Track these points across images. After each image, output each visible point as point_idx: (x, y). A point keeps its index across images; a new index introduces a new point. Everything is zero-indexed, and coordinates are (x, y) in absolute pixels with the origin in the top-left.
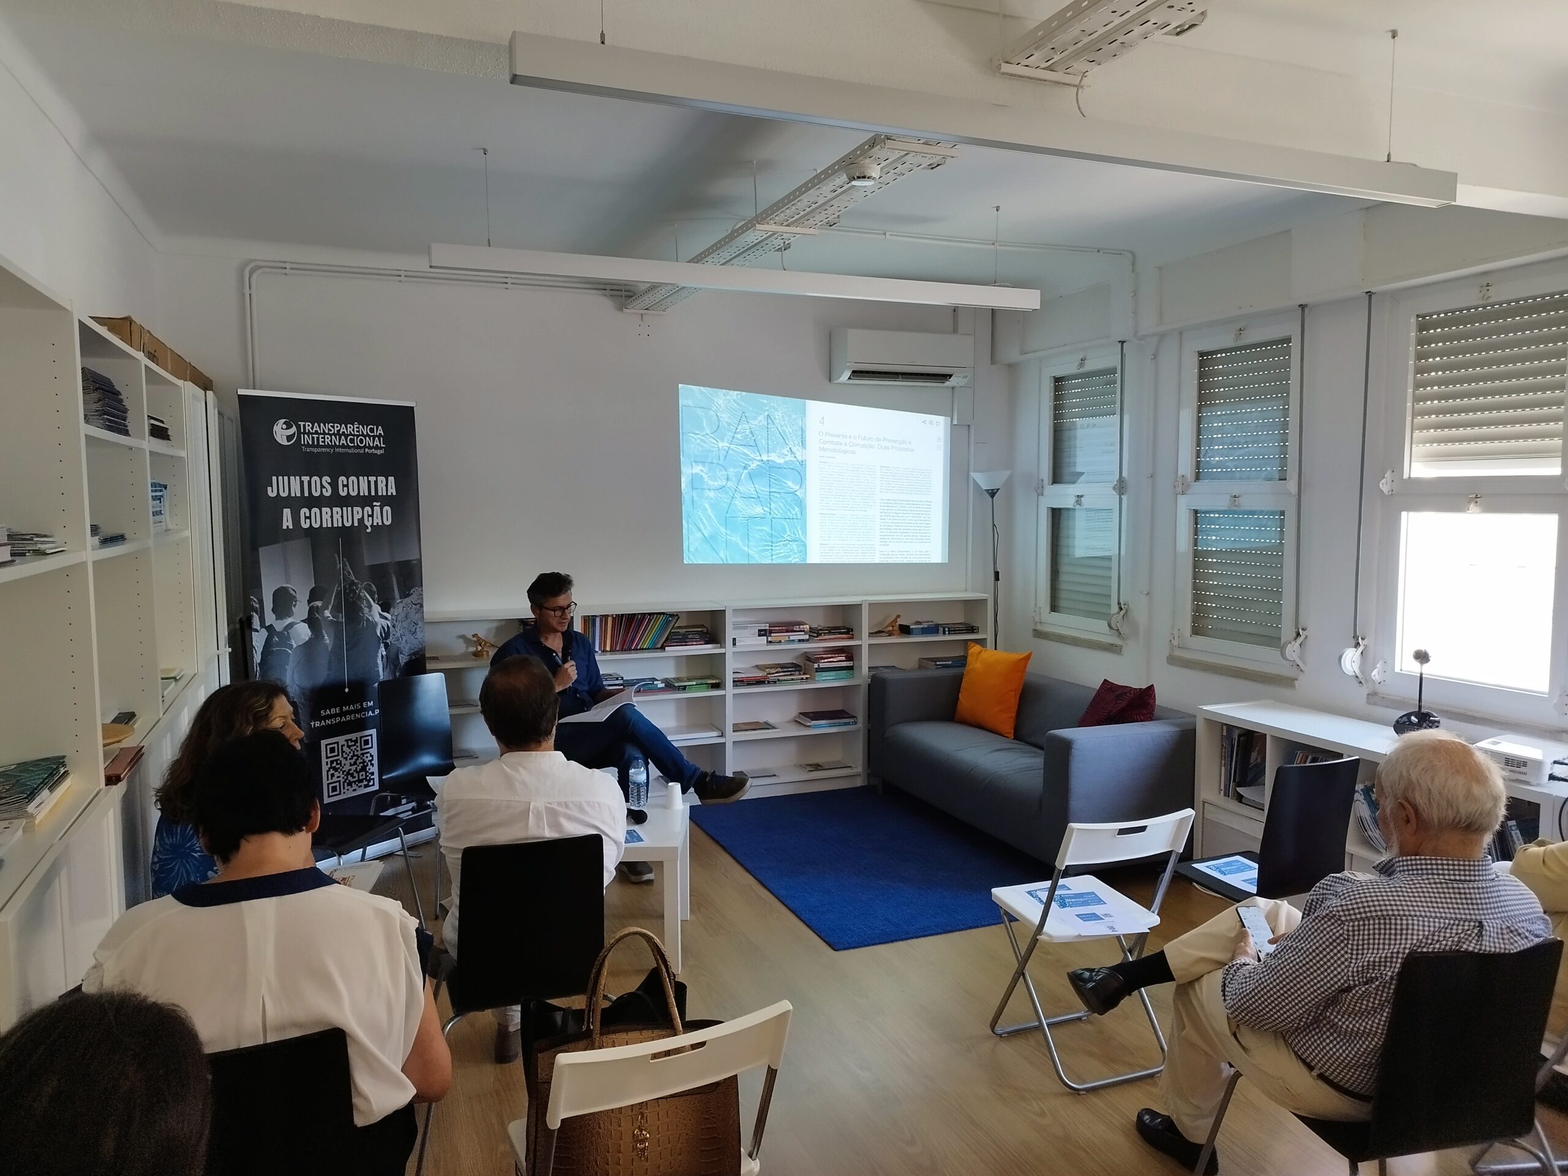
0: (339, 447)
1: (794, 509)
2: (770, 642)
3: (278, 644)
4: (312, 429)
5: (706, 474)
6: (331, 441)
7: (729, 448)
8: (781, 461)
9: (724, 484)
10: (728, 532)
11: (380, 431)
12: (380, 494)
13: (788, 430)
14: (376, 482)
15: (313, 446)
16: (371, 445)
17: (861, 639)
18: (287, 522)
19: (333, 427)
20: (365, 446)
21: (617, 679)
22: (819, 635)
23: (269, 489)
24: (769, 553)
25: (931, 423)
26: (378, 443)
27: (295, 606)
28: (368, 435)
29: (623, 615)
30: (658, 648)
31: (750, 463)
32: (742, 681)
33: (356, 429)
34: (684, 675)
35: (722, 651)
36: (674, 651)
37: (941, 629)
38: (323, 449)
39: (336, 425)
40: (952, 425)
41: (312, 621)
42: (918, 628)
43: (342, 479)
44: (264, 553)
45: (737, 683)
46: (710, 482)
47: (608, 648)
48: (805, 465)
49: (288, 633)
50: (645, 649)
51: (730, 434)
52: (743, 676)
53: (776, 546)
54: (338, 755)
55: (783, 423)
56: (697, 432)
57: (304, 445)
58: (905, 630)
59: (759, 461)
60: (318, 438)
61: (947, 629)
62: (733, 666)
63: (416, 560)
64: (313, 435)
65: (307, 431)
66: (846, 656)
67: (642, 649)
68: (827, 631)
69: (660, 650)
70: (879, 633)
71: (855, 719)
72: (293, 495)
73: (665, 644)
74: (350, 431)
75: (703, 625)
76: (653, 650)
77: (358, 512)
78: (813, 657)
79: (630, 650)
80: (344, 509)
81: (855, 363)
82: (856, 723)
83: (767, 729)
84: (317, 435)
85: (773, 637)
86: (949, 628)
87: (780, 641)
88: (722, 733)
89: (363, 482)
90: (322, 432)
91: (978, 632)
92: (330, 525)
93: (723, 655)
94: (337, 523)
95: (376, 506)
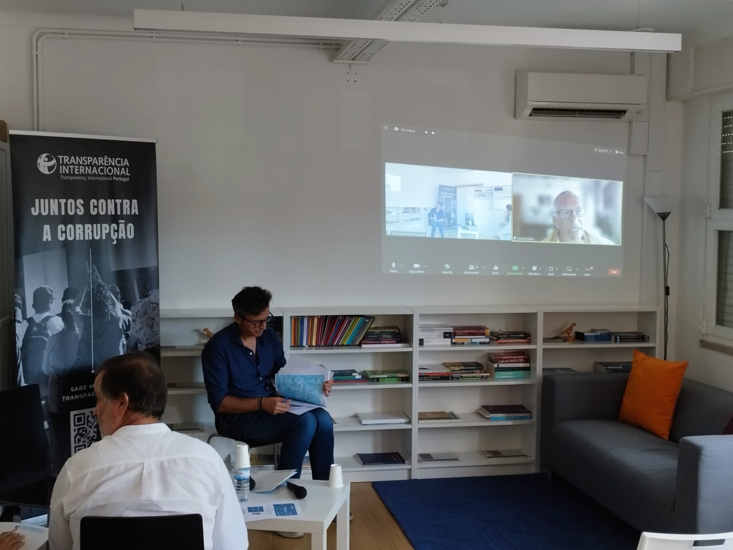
0: (91, 175)
2: (455, 343)
3: (36, 333)
4: (69, 161)
6: (85, 171)
11: (126, 162)
12: (125, 213)
14: (122, 204)
15: (70, 174)
16: (118, 174)
17: (535, 343)
18: (47, 236)
19: (87, 159)
20: (113, 175)
22: (499, 338)
23: (33, 209)
26: (124, 172)
27: (51, 303)
28: (116, 166)
29: (327, 316)
30: (355, 346)
32: (428, 376)
33: (105, 161)
34: (379, 368)
35: (409, 349)
36: (368, 348)
37: (613, 337)
38: (78, 178)
39: (89, 158)
40: (629, 156)
41: (65, 315)
42: (592, 336)
43: (93, 202)
44: (27, 259)
45: (423, 378)
47: (314, 344)
49: (46, 325)
50: (345, 345)
52: (430, 372)
54: (84, 424)
57: (62, 174)
58: (580, 337)
60: (74, 169)
61: (618, 337)
62: (418, 363)
63: (154, 267)
64: (70, 166)
65: (65, 163)
66: (524, 358)
67: (342, 345)
68: (506, 336)
69: (357, 347)
70: (555, 339)
71: (530, 414)
72: (52, 214)
73: (362, 342)
74: (101, 163)
75: (397, 327)
76: (352, 347)
77: (106, 228)
78: (494, 358)
79: (332, 346)
80: (95, 225)
81: (535, 101)
82: (531, 417)
83: (451, 418)
84: (73, 166)
85: (458, 339)
86: (620, 337)
87: (463, 343)
88: (410, 421)
89: (111, 203)
90: (77, 163)
91: (648, 341)
92: (82, 238)
93: (411, 353)
94: (88, 237)
95: (121, 223)
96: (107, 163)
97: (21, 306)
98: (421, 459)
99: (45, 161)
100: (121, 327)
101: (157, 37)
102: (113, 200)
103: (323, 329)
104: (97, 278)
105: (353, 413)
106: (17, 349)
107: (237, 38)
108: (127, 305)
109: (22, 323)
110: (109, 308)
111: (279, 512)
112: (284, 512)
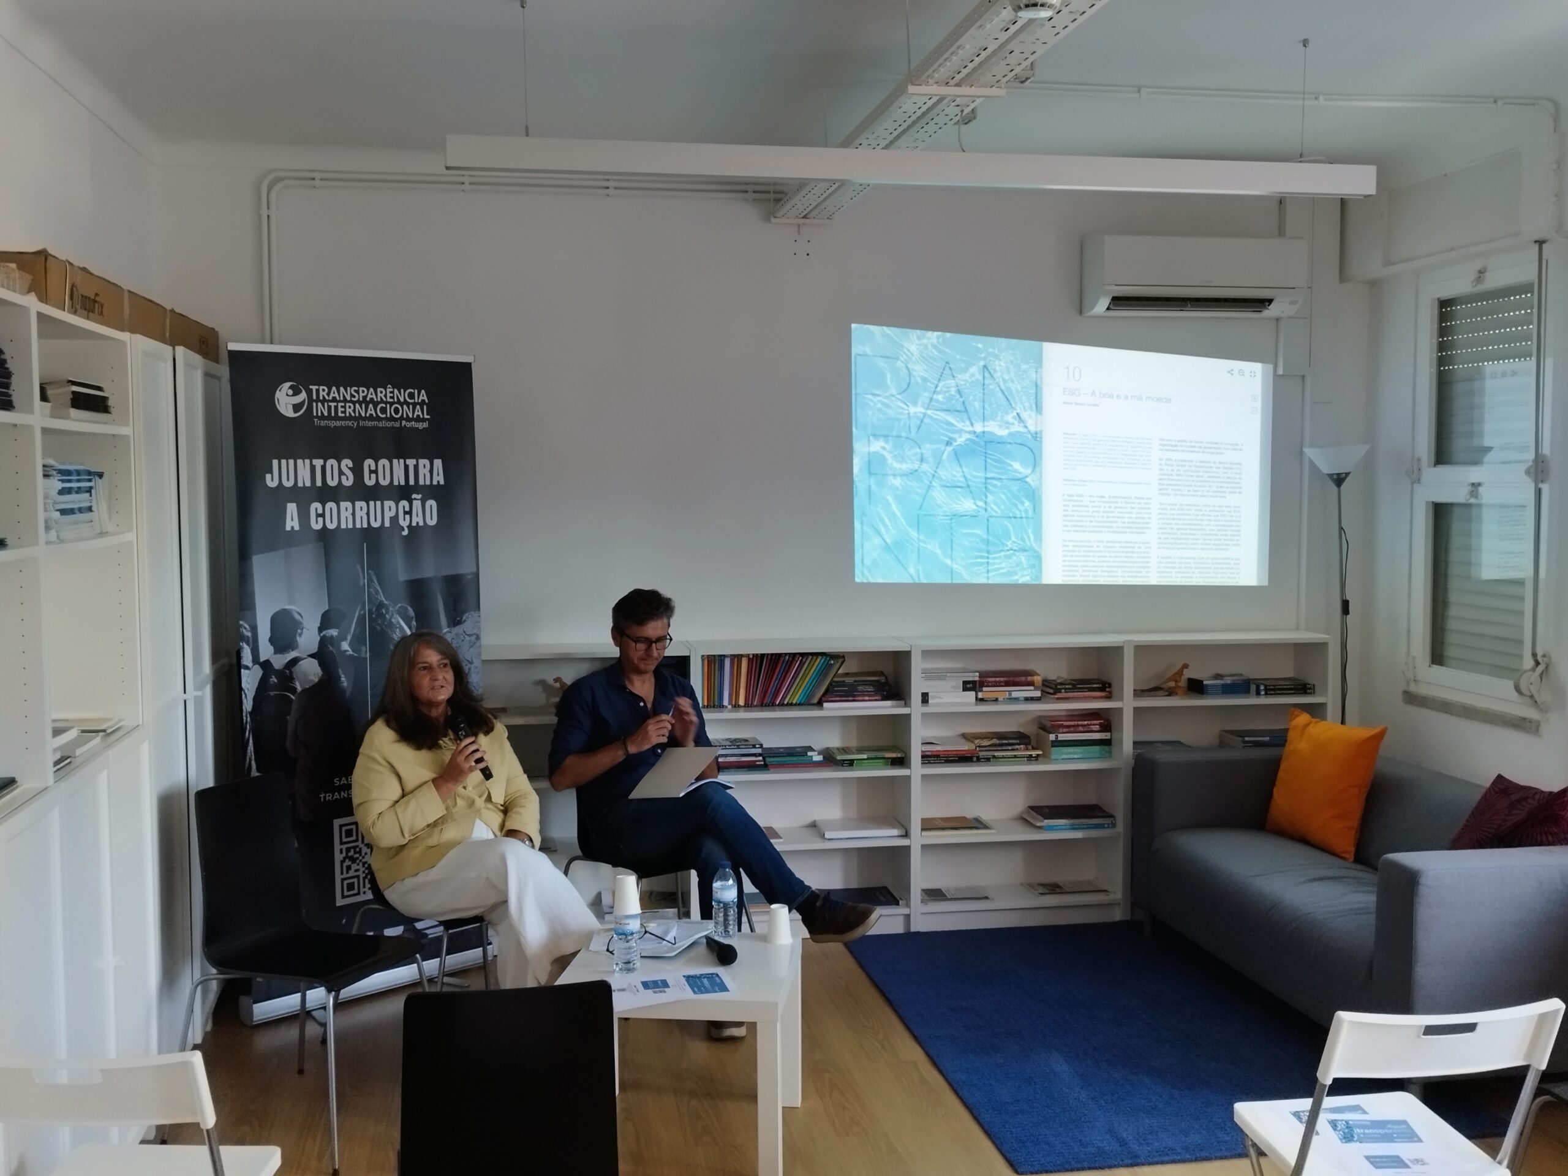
0: (365, 419)
2: (982, 700)
4: (328, 394)
5: (890, 452)
6: (354, 411)
7: (925, 415)
8: (1002, 433)
9: (916, 467)
10: (922, 537)
11: (424, 396)
12: (421, 482)
13: (1015, 386)
14: (416, 467)
15: (329, 417)
16: (411, 416)
17: (1121, 699)
18: (292, 522)
19: (357, 392)
20: (402, 418)
21: (754, 746)
22: (1057, 691)
23: (268, 476)
24: (982, 569)
25: (1241, 373)
26: (420, 413)
27: (300, 635)
28: (405, 402)
29: (763, 655)
30: (813, 704)
31: (956, 436)
32: (937, 756)
33: (389, 395)
34: (853, 743)
35: (904, 711)
36: (834, 708)
37: (1253, 687)
38: (343, 422)
39: (361, 389)
40: (1275, 376)
42: (1217, 685)
43: (369, 463)
44: (259, 563)
45: (928, 759)
46: (896, 465)
47: (742, 702)
48: (1041, 438)
49: (291, 672)
50: (795, 705)
51: (926, 394)
52: (939, 748)
53: (995, 558)
54: (357, 840)
55: (1006, 377)
56: (877, 392)
57: (317, 417)
58: (1196, 687)
59: (970, 432)
60: (336, 408)
61: (1262, 687)
62: (920, 734)
63: (471, 574)
64: (330, 404)
65: (321, 398)
66: (1100, 725)
67: (790, 705)
68: (1070, 686)
69: (815, 707)
70: (1154, 691)
71: (1112, 819)
72: (300, 484)
73: (823, 699)
74: (381, 398)
75: (882, 672)
76: (807, 707)
77: (390, 507)
78: (1048, 724)
79: (773, 705)
80: (372, 503)
81: (1116, 285)
82: (1114, 825)
83: (976, 828)
84: (335, 404)
85: (987, 692)
86: (1265, 686)
87: (996, 700)
88: (906, 832)
89: (398, 465)
90: (342, 399)
91: (1314, 693)
92: (350, 526)
93: (908, 717)
94: (361, 523)
95: (415, 499)
96: (391, 397)
97: (251, 640)
98: (926, 897)
99: (287, 395)
101: (471, 184)
102: (402, 461)
103: (756, 677)
104: (377, 592)
105: (809, 820)
106: (244, 714)
107: (606, 184)
109: (252, 670)
111: (697, 988)
112: (705, 987)
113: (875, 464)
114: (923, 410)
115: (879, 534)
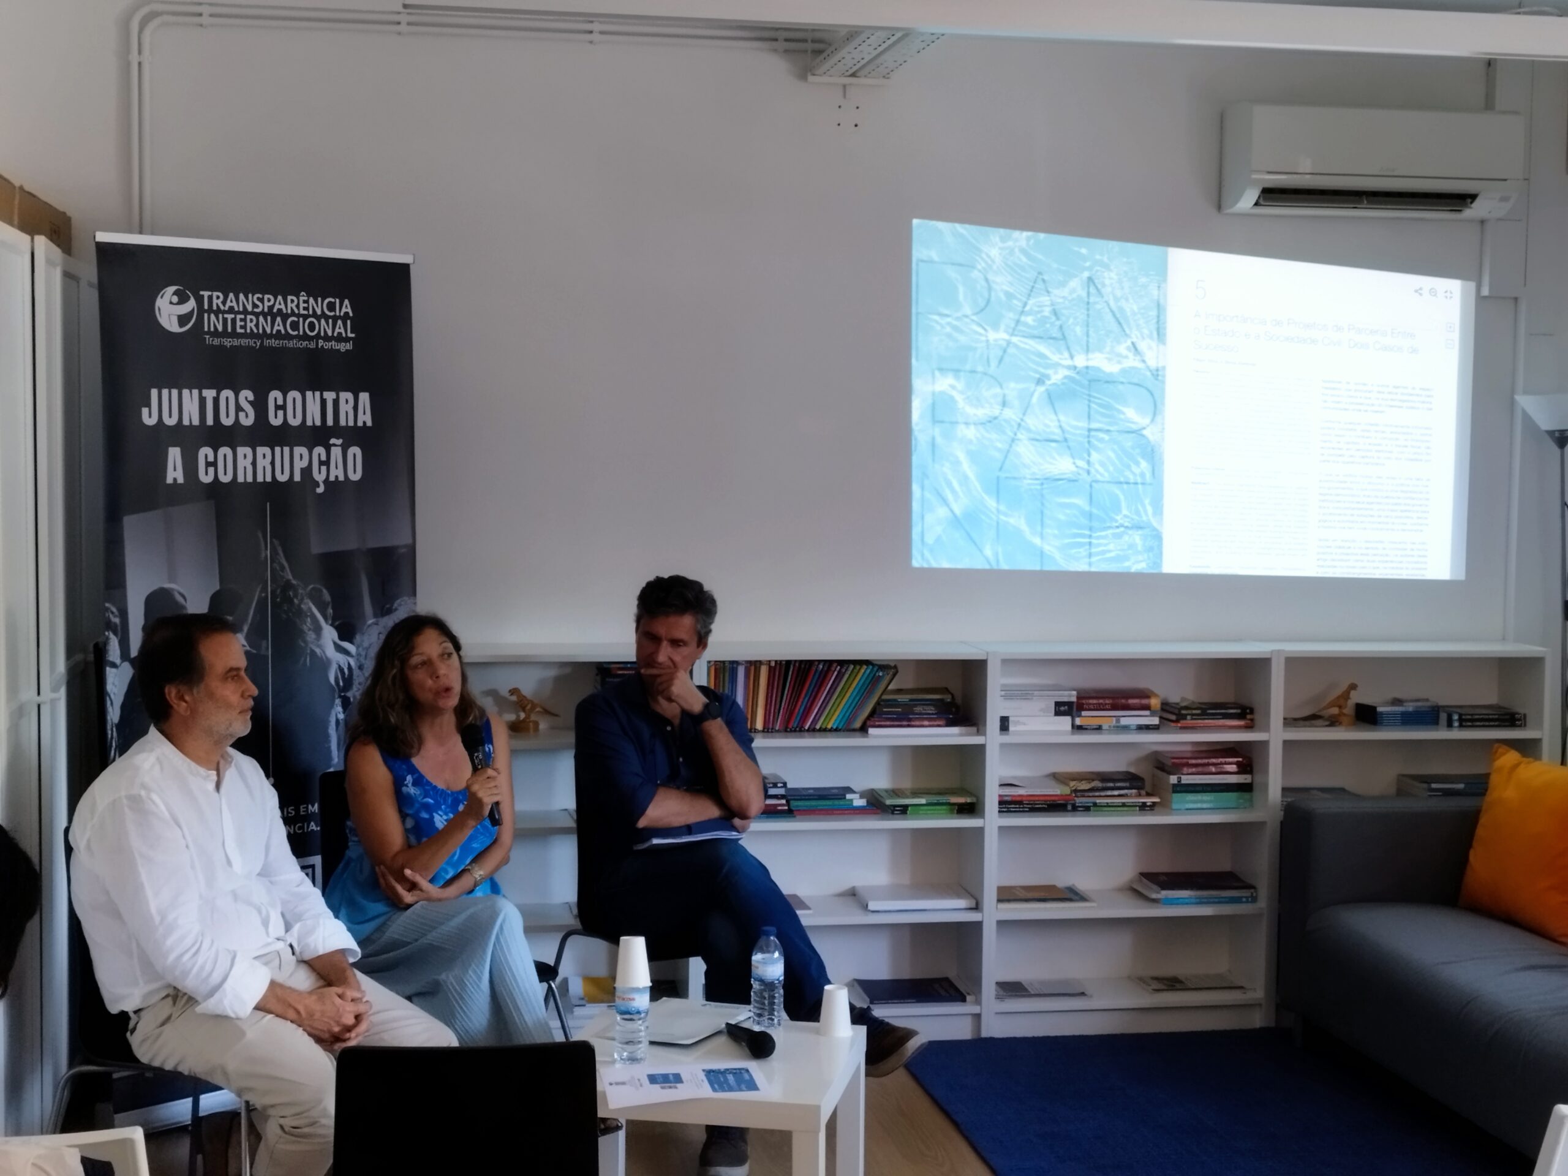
0: (271, 336)
1: (1138, 464)
2: (1080, 728)
4: (224, 303)
5: (962, 393)
6: (257, 325)
7: (1009, 343)
8: (1111, 368)
9: (997, 412)
10: (1002, 508)
11: (347, 308)
12: (343, 423)
13: (1131, 307)
14: (336, 402)
15: (225, 334)
16: (330, 333)
17: (1266, 728)
18: (175, 473)
19: (261, 300)
20: (318, 335)
21: (775, 786)
22: (1180, 717)
23: (145, 411)
24: (1083, 552)
25: (1433, 292)
26: (342, 331)
28: (324, 315)
29: (788, 662)
30: (854, 730)
31: (1050, 372)
32: (1020, 803)
33: (302, 305)
34: (907, 784)
35: (977, 740)
36: (884, 735)
37: (1443, 717)
38: (242, 341)
39: (266, 296)
40: (1480, 299)
42: (1394, 714)
43: (275, 396)
44: (132, 525)
45: (1007, 805)
46: (970, 410)
47: (759, 725)
48: (1164, 376)
50: (831, 730)
51: (1011, 315)
52: (1023, 792)
53: (1098, 538)
55: (1119, 293)
56: (946, 312)
57: (209, 333)
58: (1366, 715)
59: (1069, 368)
60: (234, 321)
61: (1456, 717)
62: (998, 772)
63: (405, 546)
64: (226, 316)
65: (215, 308)
66: (1237, 763)
67: (824, 730)
68: (1198, 712)
69: (858, 734)
70: (1312, 719)
71: (1252, 890)
72: (186, 422)
73: (868, 723)
74: (292, 308)
75: (946, 689)
76: (846, 733)
77: (301, 455)
78: (1169, 762)
79: (800, 731)
80: (278, 449)
81: (1269, 173)
82: (1254, 899)
83: (1070, 900)
84: (233, 316)
85: (1086, 718)
86: (1460, 715)
87: (1099, 728)
88: (977, 904)
89: (313, 401)
90: (241, 309)
91: (1525, 725)
92: (250, 479)
93: (981, 748)
94: (264, 475)
95: (335, 445)
96: (304, 309)
97: (119, 628)
98: (1002, 993)
99: (171, 303)
100: (332, 680)
101: (409, 24)
102: (318, 394)
103: (779, 694)
104: (283, 568)
105: (846, 886)
106: (109, 727)
107: (588, 27)
108: (347, 632)
109: (120, 668)
110: (308, 639)
111: (718, 1085)
112: (729, 1085)
113: (940, 408)
114: (1006, 337)
115: (945, 502)
